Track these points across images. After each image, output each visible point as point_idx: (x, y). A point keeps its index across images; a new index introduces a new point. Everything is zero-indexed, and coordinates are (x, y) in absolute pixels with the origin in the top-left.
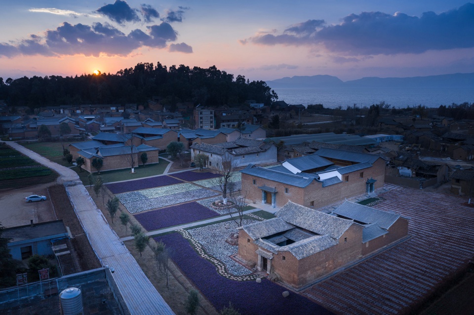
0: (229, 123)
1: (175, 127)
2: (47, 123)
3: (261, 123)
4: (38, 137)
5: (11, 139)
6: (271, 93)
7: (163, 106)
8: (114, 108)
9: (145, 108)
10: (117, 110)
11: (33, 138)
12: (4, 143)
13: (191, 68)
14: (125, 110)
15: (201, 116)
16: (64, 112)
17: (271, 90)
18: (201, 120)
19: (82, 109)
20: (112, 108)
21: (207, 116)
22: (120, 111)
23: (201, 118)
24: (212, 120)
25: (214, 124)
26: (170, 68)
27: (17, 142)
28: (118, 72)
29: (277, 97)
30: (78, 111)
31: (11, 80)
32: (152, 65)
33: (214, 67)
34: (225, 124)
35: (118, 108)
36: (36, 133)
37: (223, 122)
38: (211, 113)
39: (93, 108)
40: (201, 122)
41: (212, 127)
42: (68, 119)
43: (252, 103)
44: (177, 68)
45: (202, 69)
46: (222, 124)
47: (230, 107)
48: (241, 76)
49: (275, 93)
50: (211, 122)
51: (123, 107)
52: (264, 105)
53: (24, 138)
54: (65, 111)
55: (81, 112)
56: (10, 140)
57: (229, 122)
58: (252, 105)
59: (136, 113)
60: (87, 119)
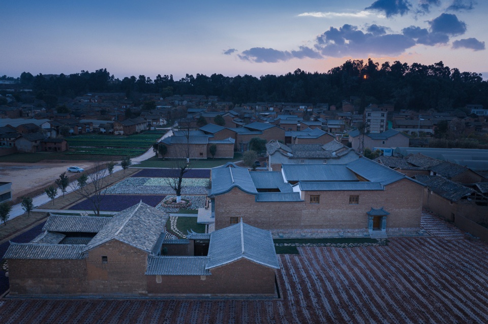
9: (337, 108)
10: (306, 109)
15: (369, 118)
18: (369, 123)
20: (301, 107)
21: (377, 118)
23: (369, 121)
26: (383, 65)
30: (272, 109)
32: (362, 62)
33: (441, 64)
34: (401, 130)
38: (383, 115)
40: (369, 126)
44: (391, 65)
47: (438, 112)
50: (382, 126)
51: (312, 107)
58: (474, 111)
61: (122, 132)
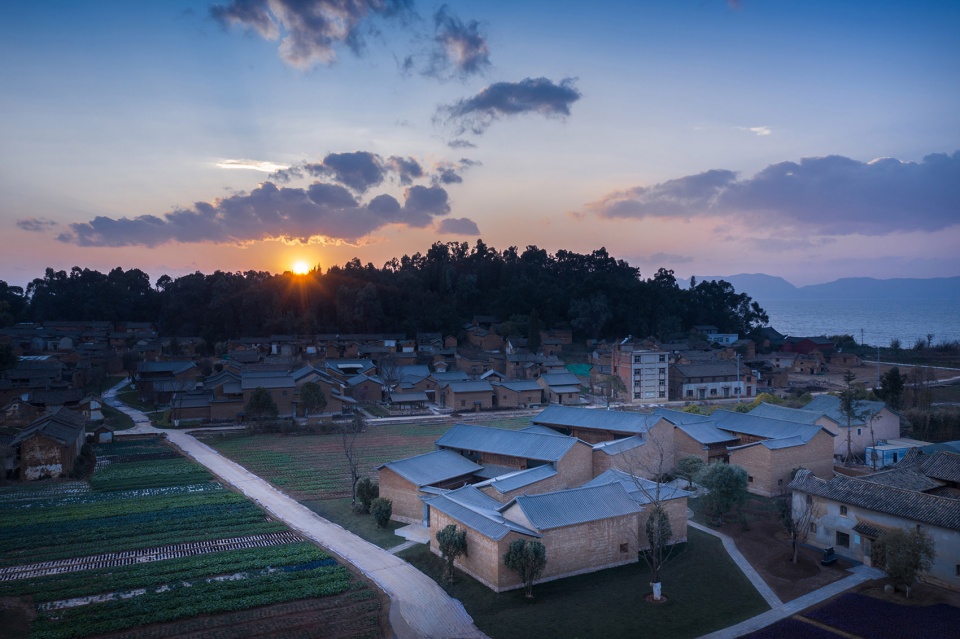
0: (703, 385)
1: (570, 395)
2: (265, 384)
3: (769, 384)
4: (242, 419)
5: (176, 423)
6: (751, 309)
7: (504, 340)
8: (392, 343)
9: (460, 343)
10: (399, 348)
11: (229, 422)
12: (163, 436)
13: (552, 253)
14: (416, 349)
15: (637, 366)
16: (279, 351)
17: (752, 301)
18: (638, 378)
19: (319, 343)
20: (387, 343)
21: (653, 366)
22: (405, 350)
23: (638, 372)
24: (662, 377)
25: (665, 388)
27: (192, 434)
28: (388, 263)
29: (765, 319)
30: (311, 350)
31: (169, 278)
32: (465, 246)
33: (603, 252)
34: (693, 387)
35: (401, 342)
36: (239, 409)
37: (689, 382)
38: (662, 359)
39: (344, 341)
40: (638, 383)
41: (662, 394)
42: (314, 372)
43: (710, 332)
44: (519, 255)
45: (577, 256)
46: (686, 388)
48: (666, 272)
49: (761, 310)
50: (662, 382)
51: (413, 342)
52: (740, 338)
53: (209, 422)
54: (283, 349)
55: (318, 351)
56: (174, 427)
57: (702, 382)
58: (711, 338)
59: (447, 356)
60: (347, 371)
61: (56, 469)
